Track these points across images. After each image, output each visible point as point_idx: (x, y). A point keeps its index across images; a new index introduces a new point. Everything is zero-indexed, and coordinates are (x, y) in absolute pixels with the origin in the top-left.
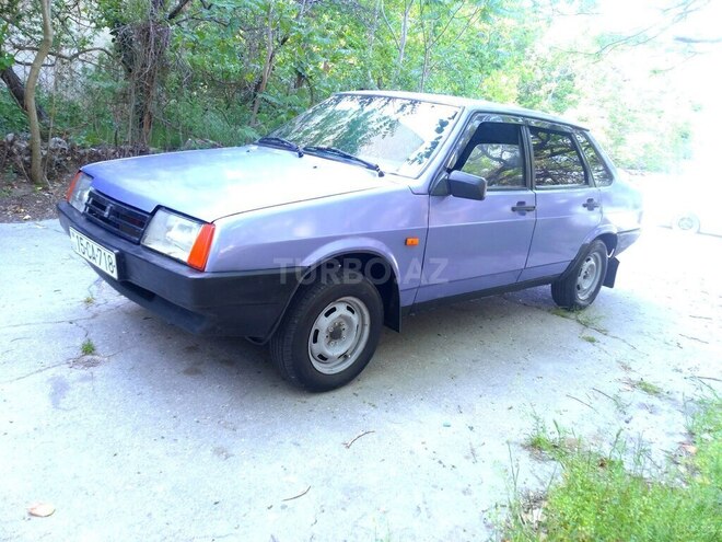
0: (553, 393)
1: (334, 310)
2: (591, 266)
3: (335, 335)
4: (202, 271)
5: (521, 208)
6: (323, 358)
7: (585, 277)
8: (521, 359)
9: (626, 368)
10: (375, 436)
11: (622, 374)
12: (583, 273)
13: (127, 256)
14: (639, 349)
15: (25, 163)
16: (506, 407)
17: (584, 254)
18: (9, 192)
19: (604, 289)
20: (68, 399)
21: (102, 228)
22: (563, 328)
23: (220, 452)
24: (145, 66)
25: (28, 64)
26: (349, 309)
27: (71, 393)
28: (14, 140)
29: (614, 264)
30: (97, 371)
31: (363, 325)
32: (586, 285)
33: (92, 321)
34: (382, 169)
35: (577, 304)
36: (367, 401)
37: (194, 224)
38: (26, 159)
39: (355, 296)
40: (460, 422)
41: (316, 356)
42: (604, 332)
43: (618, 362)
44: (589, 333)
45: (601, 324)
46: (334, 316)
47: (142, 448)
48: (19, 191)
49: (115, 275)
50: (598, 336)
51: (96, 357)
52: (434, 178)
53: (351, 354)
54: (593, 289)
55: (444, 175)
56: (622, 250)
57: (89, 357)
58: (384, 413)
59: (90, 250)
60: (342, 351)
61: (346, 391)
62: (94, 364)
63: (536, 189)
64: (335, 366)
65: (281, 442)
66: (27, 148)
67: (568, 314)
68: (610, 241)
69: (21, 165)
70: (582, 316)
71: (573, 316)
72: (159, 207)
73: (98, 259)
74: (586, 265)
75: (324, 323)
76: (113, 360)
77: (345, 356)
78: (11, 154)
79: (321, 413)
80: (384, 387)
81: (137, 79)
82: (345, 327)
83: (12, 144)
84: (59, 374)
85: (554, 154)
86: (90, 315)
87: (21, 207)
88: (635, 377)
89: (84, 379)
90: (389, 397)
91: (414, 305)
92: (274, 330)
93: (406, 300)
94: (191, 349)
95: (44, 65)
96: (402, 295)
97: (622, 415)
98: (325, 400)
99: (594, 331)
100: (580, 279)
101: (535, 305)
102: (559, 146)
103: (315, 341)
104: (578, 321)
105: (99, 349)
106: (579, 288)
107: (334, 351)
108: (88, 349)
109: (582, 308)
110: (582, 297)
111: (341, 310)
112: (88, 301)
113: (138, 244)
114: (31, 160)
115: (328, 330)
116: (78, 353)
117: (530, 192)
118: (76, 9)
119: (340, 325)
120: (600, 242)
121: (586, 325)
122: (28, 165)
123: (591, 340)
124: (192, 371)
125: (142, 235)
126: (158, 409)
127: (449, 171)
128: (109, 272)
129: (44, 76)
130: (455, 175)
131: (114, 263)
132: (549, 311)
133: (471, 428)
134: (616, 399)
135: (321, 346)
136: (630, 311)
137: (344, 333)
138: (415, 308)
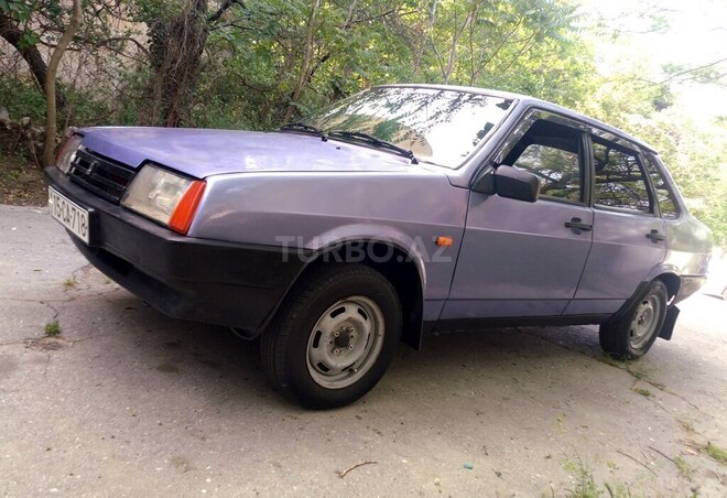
0: (600, 447)
1: (342, 310)
2: (648, 310)
3: (341, 341)
4: (185, 235)
5: (575, 225)
6: (323, 368)
7: (640, 323)
8: (561, 403)
9: (688, 428)
10: (376, 467)
11: (683, 435)
12: (638, 317)
13: (102, 214)
14: (702, 409)
15: (38, 148)
16: (543, 455)
17: (642, 293)
18: (16, 176)
19: (659, 341)
20: (12, 380)
21: (82, 187)
22: (613, 377)
23: (182, 463)
24: (175, 61)
25: (53, 46)
26: (360, 311)
27: (18, 374)
28: (30, 124)
29: (673, 313)
30: (55, 355)
31: (376, 335)
32: (641, 331)
33: (66, 304)
34: (416, 156)
35: (628, 353)
36: (372, 426)
37: (183, 182)
38: (40, 145)
39: (369, 297)
40: (485, 465)
41: (316, 364)
42: (661, 387)
43: (678, 421)
44: (641, 385)
45: (656, 377)
46: (342, 317)
47: (84, 445)
48: (27, 176)
49: (86, 239)
50: (652, 390)
51: (60, 341)
52: (477, 171)
53: (359, 369)
54: (647, 338)
55: (489, 170)
56: (684, 297)
57: (52, 340)
58: (391, 443)
59: (65, 210)
60: (347, 363)
61: (348, 413)
62: (55, 347)
63: (595, 207)
64: (339, 380)
65: (258, 461)
66: (42, 134)
67: (617, 363)
68: (672, 284)
69: (33, 151)
70: (634, 367)
71: (623, 365)
72: (147, 162)
73: (71, 221)
74: (643, 308)
75: (329, 324)
76: (78, 346)
77: (350, 370)
78: (24, 137)
79: (313, 434)
80: (394, 413)
81: (165, 75)
82: (354, 333)
83: (27, 127)
84: (10, 353)
85: (609, 181)
86: (68, 298)
87: (26, 192)
88: (701, 440)
89: (38, 361)
90: (399, 425)
91: (439, 320)
92: (267, 322)
93: (430, 313)
94: (171, 345)
95: (70, 49)
96: (426, 305)
97: (686, 482)
98: (320, 419)
99: (649, 383)
100: (634, 324)
101: (578, 348)
102: (616, 173)
103: (316, 345)
104: (629, 372)
105: (65, 333)
106: (632, 335)
107: (338, 361)
108: (53, 331)
109: (635, 358)
110: (634, 346)
111: (352, 312)
112: (69, 284)
113: (118, 204)
114: (44, 146)
115: (332, 334)
116: (39, 333)
117: (588, 209)
118: (117, 10)
119: (348, 331)
120: (659, 283)
121: (638, 377)
122: (40, 151)
123: (646, 394)
124: (167, 368)
125: (122, 194)
126: (116, 404)
127: (496, 166)
128: (80, 236)
129: (68, 60)
130: (503, 170)
131: (87, 225)
132: (594, 357)
133: (499, 475)
134: (677, 463)
135: (323, 352)
136: (689, 369)
137: (352, 342)
138: (439, 324)
